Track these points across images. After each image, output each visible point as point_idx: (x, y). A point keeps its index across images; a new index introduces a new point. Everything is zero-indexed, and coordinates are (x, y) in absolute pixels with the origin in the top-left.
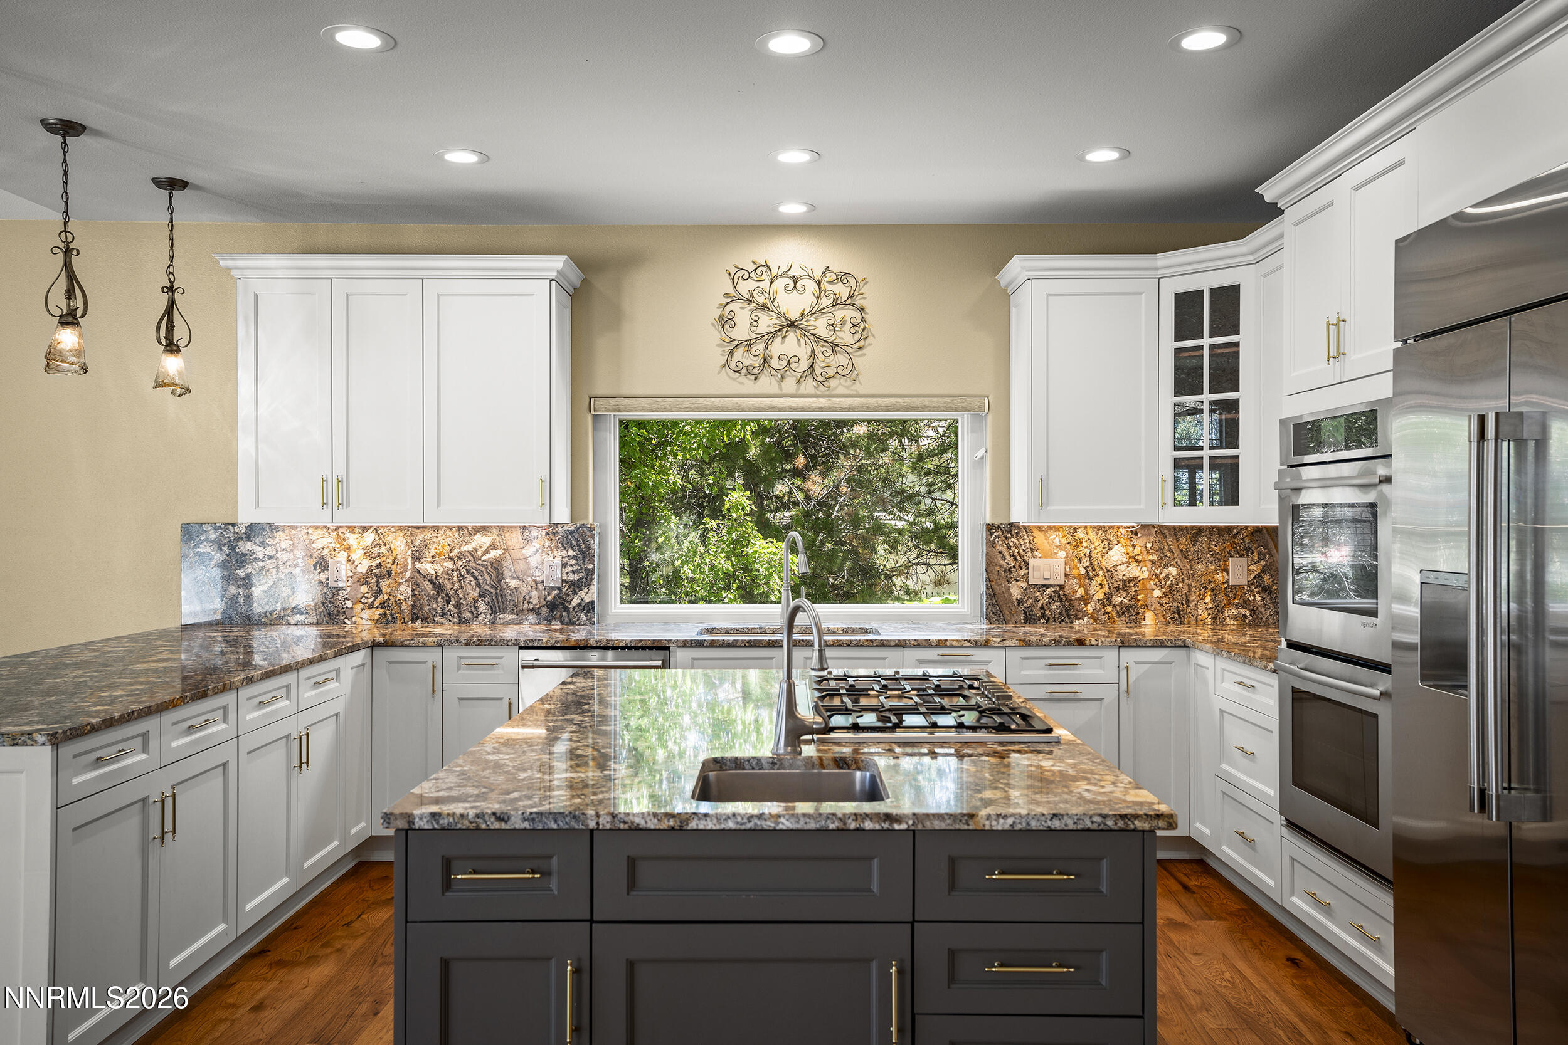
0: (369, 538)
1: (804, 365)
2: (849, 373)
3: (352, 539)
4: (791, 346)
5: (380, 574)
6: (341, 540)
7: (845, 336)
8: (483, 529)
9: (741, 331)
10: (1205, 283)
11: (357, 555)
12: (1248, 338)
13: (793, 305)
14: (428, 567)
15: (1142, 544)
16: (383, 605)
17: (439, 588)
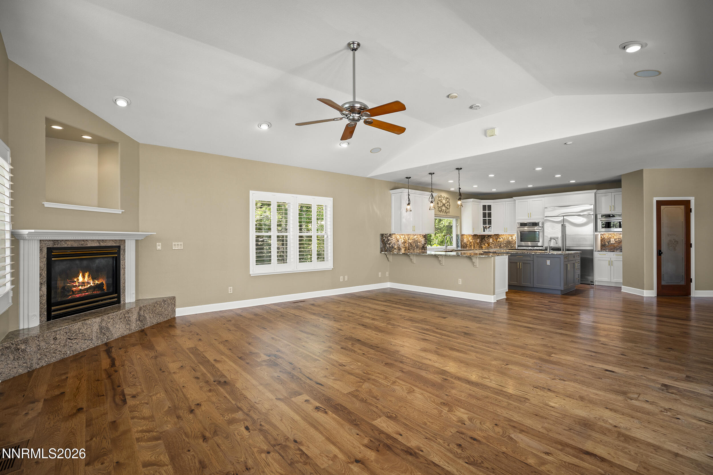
0: (403, 236)
1: (445, 211)
2: (449, 212)
3: (401, 236)
4: (444, 208)
5: (405, 242)
6: (400, 237)
7: (448, 207)
8: (415, 235)
9: (439, 206)
10: (487, 204)
11: (402, 239)
12: (492, 212)
13: (444, 201)
14: (410, 241)
15: (472, 237)
16: (405, 248)
17: (411, 244)
